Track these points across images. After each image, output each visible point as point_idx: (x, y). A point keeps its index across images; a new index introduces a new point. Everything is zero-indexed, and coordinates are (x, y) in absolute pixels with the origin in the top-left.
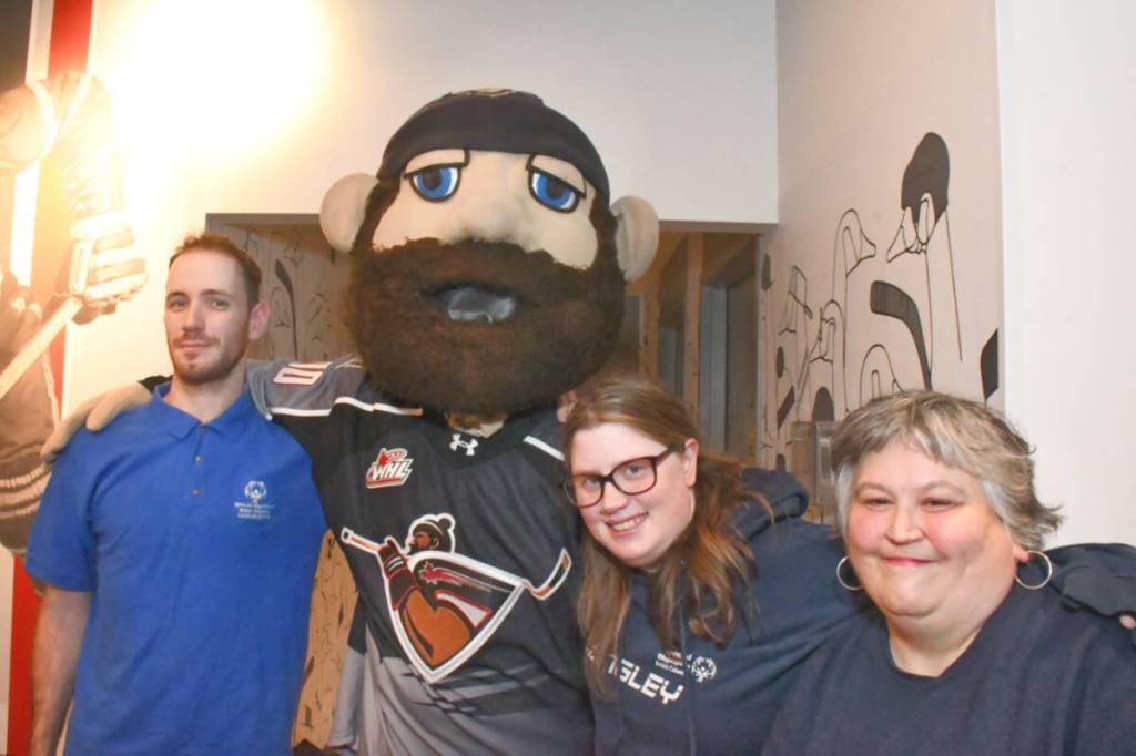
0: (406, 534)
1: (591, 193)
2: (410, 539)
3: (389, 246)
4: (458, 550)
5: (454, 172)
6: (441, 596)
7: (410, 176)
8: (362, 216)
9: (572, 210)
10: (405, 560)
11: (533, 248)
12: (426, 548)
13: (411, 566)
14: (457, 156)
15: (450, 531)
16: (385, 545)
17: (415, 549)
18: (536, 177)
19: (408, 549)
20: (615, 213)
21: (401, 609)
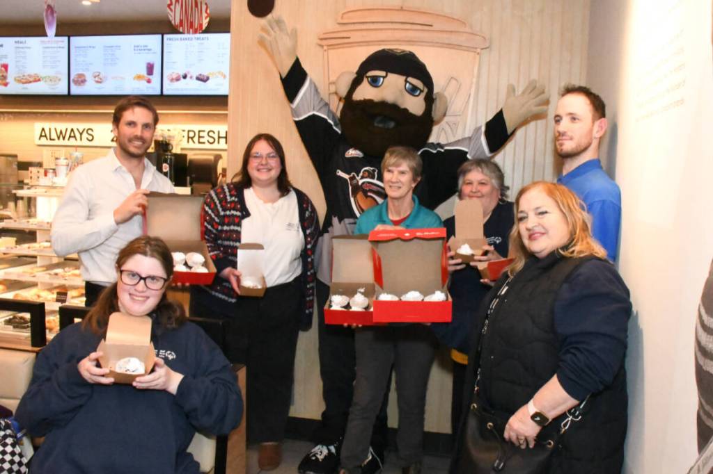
0: (360, 172)
1: (426, 90)
2: (361, 174)
3: (358, 99)
4: (378, 179)
5: (382, 79)
6: (369, 194)
7: (367, 77)
8: (349, 86)
9: (417, 96)
10: (358, 182)
11: (403, 107)
12: (366, 178)
13: (360, 183)
14: (383, 73)
15: (376, 173)
16: (352, 175)
17: (362, 178)
18: (408, 85)
19: (360, 177)
20: (434, 97)
21: (355, 197)
